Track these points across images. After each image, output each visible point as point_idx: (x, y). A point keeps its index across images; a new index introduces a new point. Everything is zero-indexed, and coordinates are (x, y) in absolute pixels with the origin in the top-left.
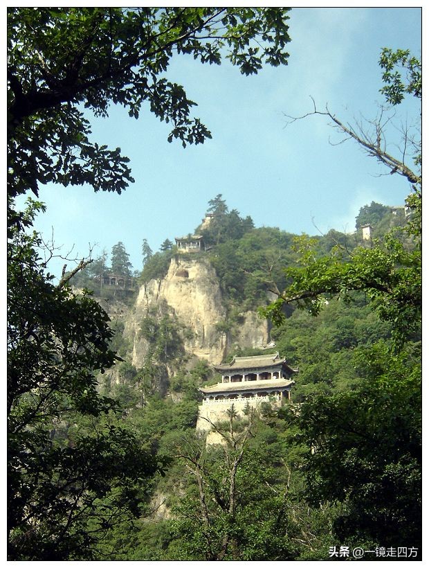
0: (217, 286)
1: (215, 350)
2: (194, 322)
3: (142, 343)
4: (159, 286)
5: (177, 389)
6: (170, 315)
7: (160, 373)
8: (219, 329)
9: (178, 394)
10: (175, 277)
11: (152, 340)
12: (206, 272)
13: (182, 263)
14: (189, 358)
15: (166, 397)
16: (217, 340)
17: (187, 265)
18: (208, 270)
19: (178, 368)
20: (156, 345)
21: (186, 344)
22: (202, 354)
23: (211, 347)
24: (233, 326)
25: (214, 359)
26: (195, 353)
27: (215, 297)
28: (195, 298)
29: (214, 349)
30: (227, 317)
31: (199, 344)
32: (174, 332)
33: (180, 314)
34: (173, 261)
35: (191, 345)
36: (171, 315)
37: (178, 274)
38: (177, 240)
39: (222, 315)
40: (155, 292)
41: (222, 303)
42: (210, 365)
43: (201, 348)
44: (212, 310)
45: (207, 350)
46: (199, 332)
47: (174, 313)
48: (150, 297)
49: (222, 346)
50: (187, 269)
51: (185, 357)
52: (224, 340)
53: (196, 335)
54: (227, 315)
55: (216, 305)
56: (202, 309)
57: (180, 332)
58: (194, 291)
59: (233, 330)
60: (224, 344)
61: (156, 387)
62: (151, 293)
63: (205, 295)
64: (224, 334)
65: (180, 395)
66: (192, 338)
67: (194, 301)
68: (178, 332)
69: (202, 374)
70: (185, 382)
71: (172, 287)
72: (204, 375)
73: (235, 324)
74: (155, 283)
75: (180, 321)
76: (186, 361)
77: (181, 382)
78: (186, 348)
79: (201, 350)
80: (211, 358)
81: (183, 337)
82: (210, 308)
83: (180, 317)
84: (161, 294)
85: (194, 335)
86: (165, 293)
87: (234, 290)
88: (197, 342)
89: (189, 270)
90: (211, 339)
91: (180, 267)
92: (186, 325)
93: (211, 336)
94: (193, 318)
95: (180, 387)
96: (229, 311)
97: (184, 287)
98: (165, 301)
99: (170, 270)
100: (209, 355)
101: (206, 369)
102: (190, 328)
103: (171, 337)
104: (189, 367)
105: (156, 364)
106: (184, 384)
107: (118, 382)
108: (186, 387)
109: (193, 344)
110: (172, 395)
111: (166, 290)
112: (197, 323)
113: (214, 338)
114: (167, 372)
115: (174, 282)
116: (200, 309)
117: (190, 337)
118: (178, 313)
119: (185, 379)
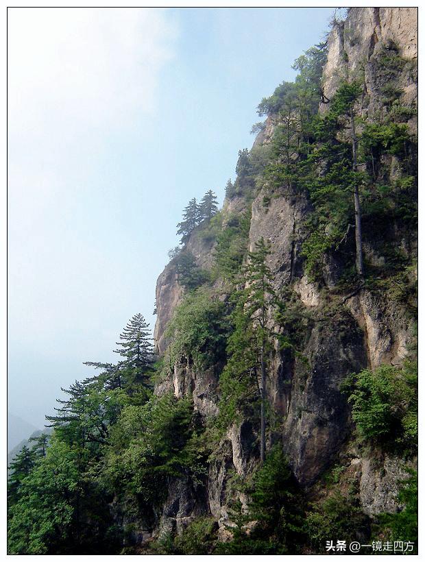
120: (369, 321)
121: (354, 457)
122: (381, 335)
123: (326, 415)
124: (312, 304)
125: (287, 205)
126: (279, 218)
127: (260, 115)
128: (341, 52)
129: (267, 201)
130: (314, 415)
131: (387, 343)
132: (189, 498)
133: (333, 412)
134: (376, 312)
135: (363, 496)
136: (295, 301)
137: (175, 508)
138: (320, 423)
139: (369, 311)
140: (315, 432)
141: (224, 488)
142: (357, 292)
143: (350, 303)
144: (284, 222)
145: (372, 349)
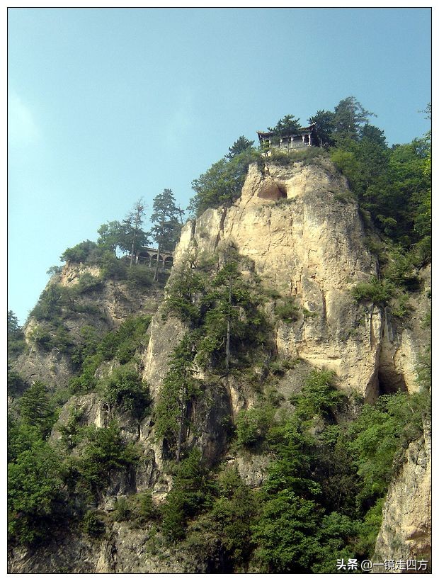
0: (352, 208)
1: (354, 347)
2: (300, 286)
3: (171, 329)
4: (223, 220)
5: (254, 445)
6: (244, 273)
7: (208, 401)
8: (363, 298)
9: (255, 458)
10: (256, 199)
11: (196, 322)
12: (326, 180)
13: (272, 169)
14: (287, 367)
15: (222, 466)
16: (357, 324)
17: (283, 172)
18: (331, 177)
19: (259, 391)
20: (204, 333)
21: (280, 332)
22: (321, 358)
23: (344, 340)
24: (395, 296)
25: (352, 371)
26: (303, 355)
27: (349, 230)
28: (301, 233)
29: (351, 345)
30: (380, 276)
31: (313, 332)
32: (251, 308)
33: (266, 272)
34: (253, 169)
35: (292, 335)
36: (246, 273)
37: (263, 194)
38: (262, 136)
39: (367, 269)
40: (214, 232)
41: (365, 244)
42: (343, 385)
43: (318, 342)
44: (343, 257)
45: (333, 349)
46: (313, 306)
47: (252, 270)
48: (202, 243)
49: (372, 340)
50: (282, 182)
51: (279, 364)
52: (377, 323)
53: (305, 311)
54: (378, 271)
55: (352, 247)
56: (318, 255)
57: (267, 308)
58: (299, 221)
59: (394, 302)
60: (377, 334)
61: (195, 439)
62: (205, 235)
63: (325, 225)
64: (376, 310)
65: (261, 461)
66: (295, 320)
67: (300, 241)
68: (260, 308)
69: (323, 407)
70: (276, 425)
71: (250, 218)
72: (329, 409)
73: (398, 291)
74: (215, 216)
75: (266, 285)
76: (280, 374)
77: (265, 423)
78: (280, 343)
79: (319, 349)
80: (346, 367)
81: (272, 319)
82: (339, 253)
83: (267, 277)
84: (226, 235)
85: (300, 312)
86: (234, 233)
87: (391, 220)
88: (308, 330)
89: (288, 182)
90: (343, 322)
91: (268, 178)
92: (281, 293)
93: (344, 314)
94: (296, 278)
95: (261, 439)
96: (382, 263)
97: (277, 214)
98: (233, 247)
99: (246, 187)
100: (338, 362)
101: (334, 394)
102: (291, 300)
103: (243, 318)
104: (287, 387)
105: (201, 376)
106: (272, 431)
107: (98, 423)
108: (279, 439)
109: (299, 333)
110: (240, 461)
111: (236, 226)
112: (308, 285)
113: (351, 319)
114: (228, 399)
115: (254, 208)
116: (313, 255)
117: (291, 316)
118: (262, 269)
119: (277, 416)
120: (233, 391)
121: (230, 459)
122: (240, 399)
123: (214, 436)
124: (200, 378)
125: (179, 322)
126: (174, 329)
127: (62, 261)
128: (192, 239)
129: (164, 318)
130: (209, 435)
131: (243, 403)
132: (126, 483)
133: (217, 435)
134: (237, 387)
135: (242, 474)
136: (188, 376)
137: (117, 489)
138: (211, 440)
139: (233, 386)
140: (209, 444)
141: (151, 477)
142: (226, 375)
143: (223, 380)
144: (178, 331)
145: (234, 406)
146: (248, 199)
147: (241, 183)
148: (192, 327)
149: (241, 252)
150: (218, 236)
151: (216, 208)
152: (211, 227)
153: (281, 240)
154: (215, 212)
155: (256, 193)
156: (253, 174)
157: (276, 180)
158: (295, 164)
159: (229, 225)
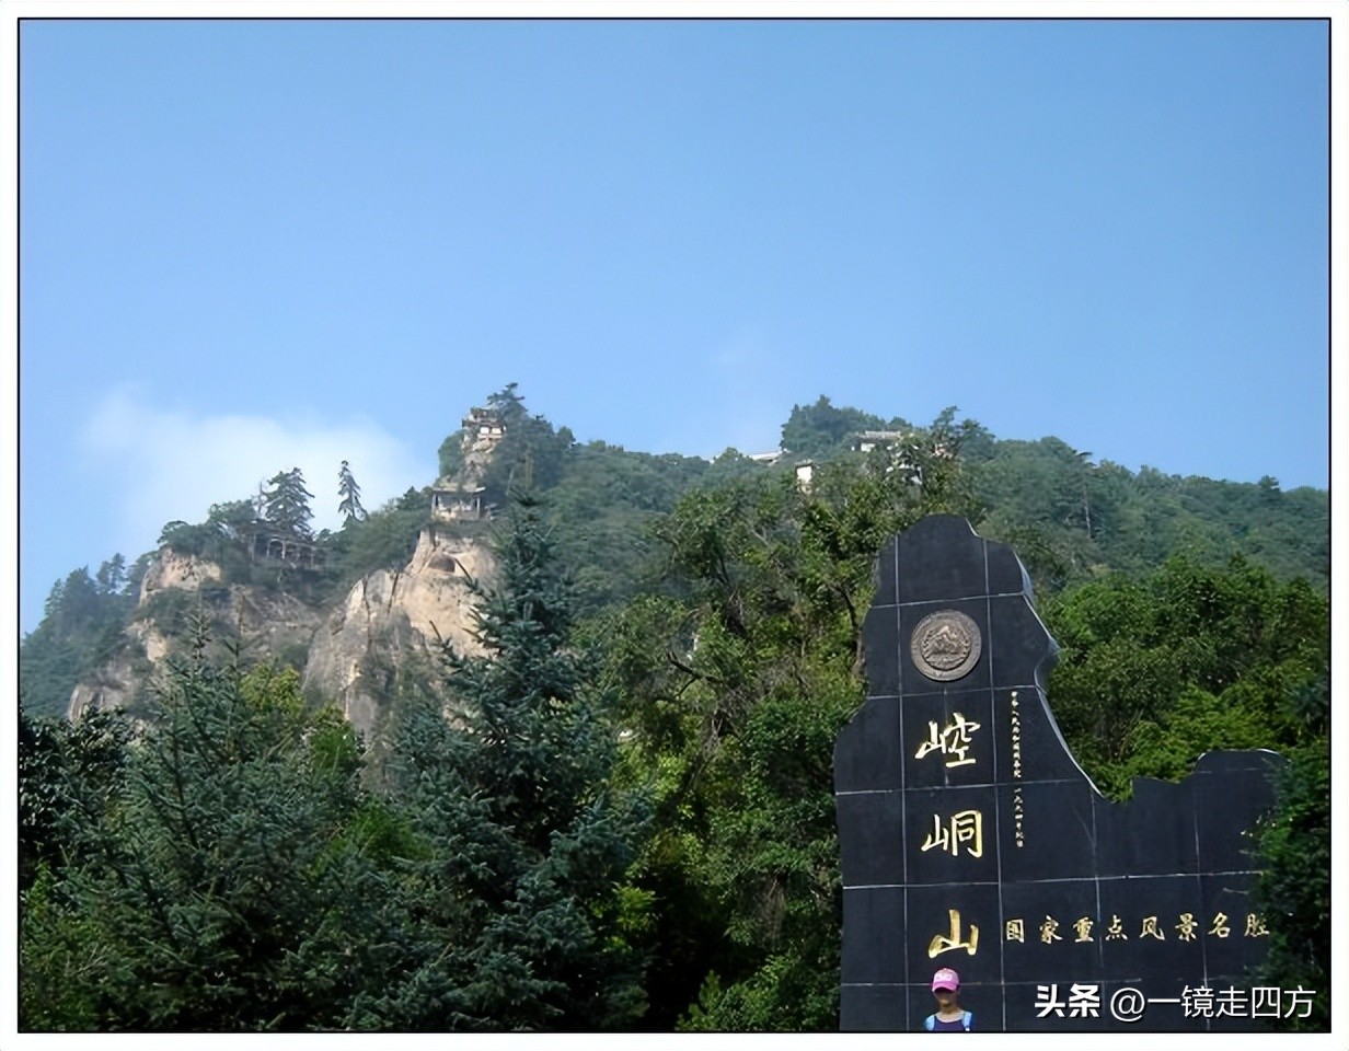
3: (363, 705)
4: (395, 586)
6: (417, 647)
10: (427, 571)
11: (383, 698)
13: (444, 542)
17: (453, 546)
20: (390, 709)
32: (424, 684)
34: (424, 537)
37: (434, 565)
40: (386, 597)
47: (423, 644)
48: (374, 606)
50: (451, 555)
58: (467, 604)
62: (377, 598)
71: (421, 591)
74: (386, 579)
84: (398, 603)
86: (406, 602)
89: (457, 557)
91: (439, 549)
97: (446, 593)
98: (406, 618)
99: (418, 555)
103: (418, 695)
111: (407, 595)
115: (425, 580)
146: (418, 566)
147: (411, 549)
148: (380, 704)
149: (412, 625)
150: (391, 601)
151: (389, 572)
152: (383, 591)
153: (449, 617)
154: (387, 576)
155: (427, 564)
156: (423, 543)
157: (446, 553)
158: (465, 540)
159: (401, 592)
